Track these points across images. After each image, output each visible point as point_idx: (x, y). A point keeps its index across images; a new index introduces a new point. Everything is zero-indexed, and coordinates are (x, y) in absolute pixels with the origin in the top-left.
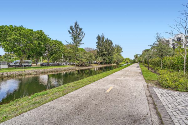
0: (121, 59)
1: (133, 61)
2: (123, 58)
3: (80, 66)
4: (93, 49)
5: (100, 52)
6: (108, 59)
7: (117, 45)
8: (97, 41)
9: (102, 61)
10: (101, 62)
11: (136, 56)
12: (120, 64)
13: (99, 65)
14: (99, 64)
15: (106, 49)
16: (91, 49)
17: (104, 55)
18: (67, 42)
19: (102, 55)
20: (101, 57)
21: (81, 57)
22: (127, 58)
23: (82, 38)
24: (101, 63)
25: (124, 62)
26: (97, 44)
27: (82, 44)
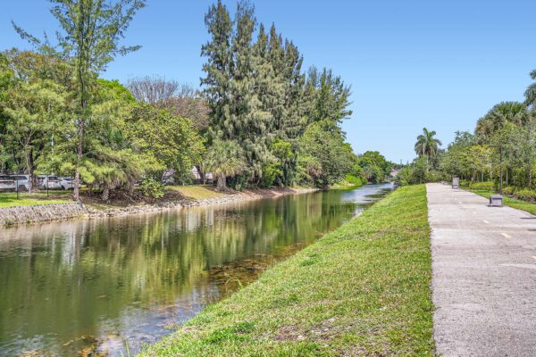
0: (341, 160)
1: (411, 172)
2: (351, 150)
3: (105, 197)
4: (186, 90)
5: (226, 108)
6: (277, 154)
7: (320, 71)
8: (209, 38)
9: (237, 166)
10: (232, 172)
11: (426, 145)
12: (336, 186)
13: (222, 191)
14: (221, 183)
15: (262, 91)
16: (172, 88)
17: (253, 129)
18: (24, 35)
19: (236, 131)
20: (231, 143)
21: (118, 141)
22: (368, 153)
23: (130, 12)
24: (232, 182)
25: (357, 174)
26: (205, 60)
27: (124, 51)
